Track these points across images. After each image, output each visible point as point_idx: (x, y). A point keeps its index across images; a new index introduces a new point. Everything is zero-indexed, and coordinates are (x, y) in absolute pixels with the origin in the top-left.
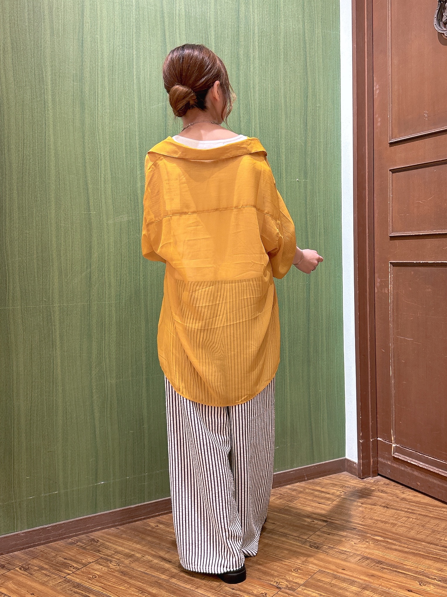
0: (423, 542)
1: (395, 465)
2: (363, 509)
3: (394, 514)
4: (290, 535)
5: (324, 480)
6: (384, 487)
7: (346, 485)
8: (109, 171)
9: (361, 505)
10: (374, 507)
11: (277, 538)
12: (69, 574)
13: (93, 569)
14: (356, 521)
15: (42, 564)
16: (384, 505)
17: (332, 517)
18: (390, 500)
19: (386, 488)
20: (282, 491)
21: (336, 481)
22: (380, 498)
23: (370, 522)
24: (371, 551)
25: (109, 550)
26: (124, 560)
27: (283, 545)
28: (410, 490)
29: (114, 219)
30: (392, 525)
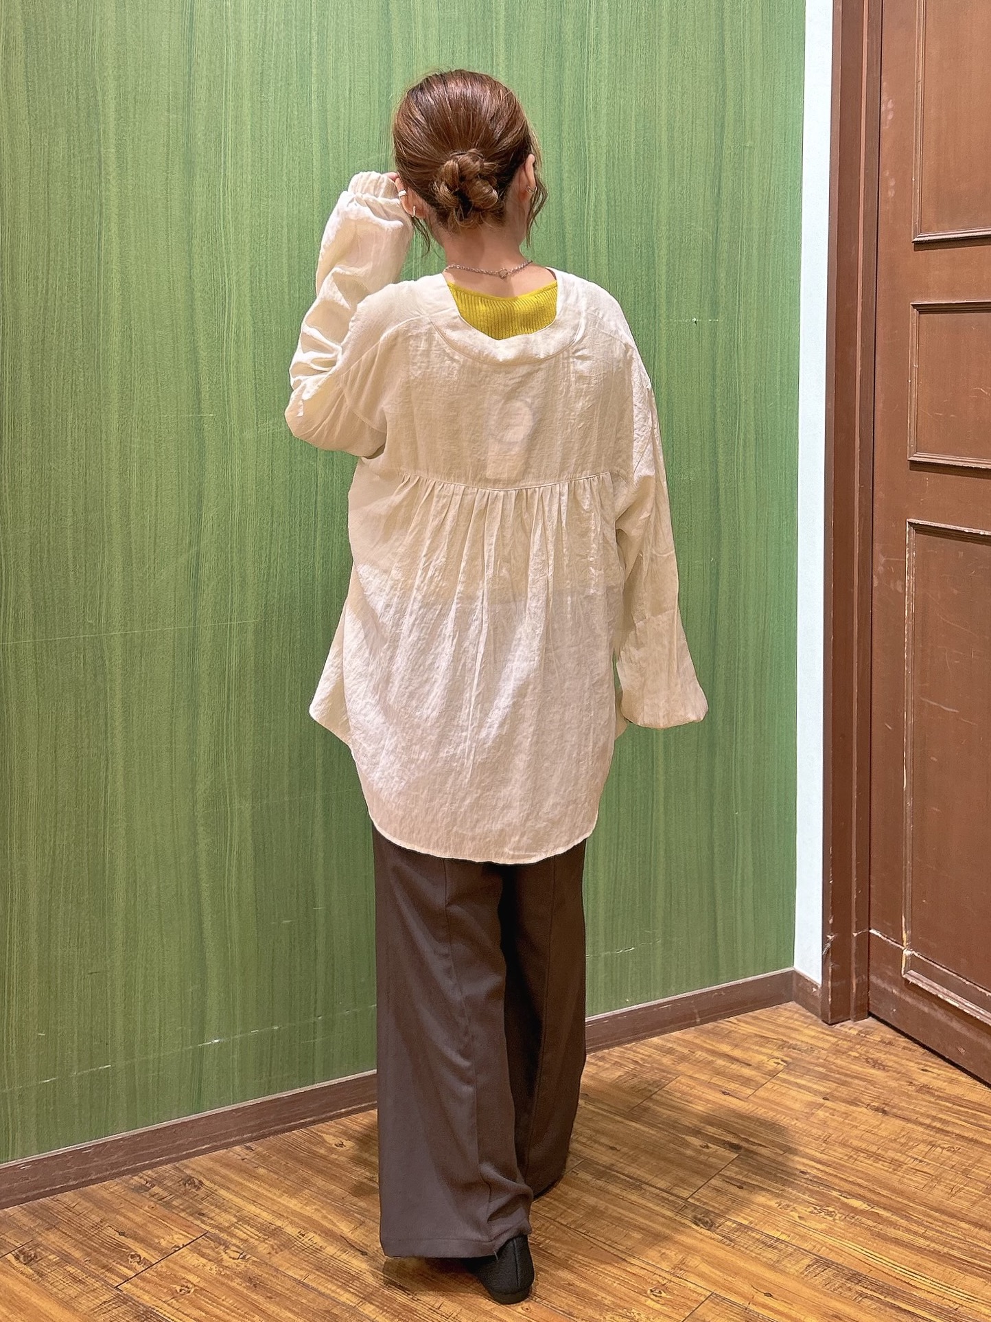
0: (962, 1220)
1: (908, 999)
2: (827, 1114)
3: (900, 1133)
4: (650, 1185)
5: (742, 1024)
6: (880, 1051)
7: (791, 1042)
8: (248, 318)
9: (822, 1101)
10: (852, 1107)
11: (618, 1191)
12: (127, 1280)
13: (183, 1267)
14: (807, 1151)
15: (67, 1247)
16: (876, 1104)
17: (751, 1135)
18: (892, 1090)
19: (886, 1053)
20: (639, 1053)
21: (768, 1030)
22: (869, 1081)
23: (839, 1153)
25: (225, 1211)
26: (256, 1243)
27: (631, 1215)
28: (942, 1062)
29: (258, 429)
30: (893, 1167)
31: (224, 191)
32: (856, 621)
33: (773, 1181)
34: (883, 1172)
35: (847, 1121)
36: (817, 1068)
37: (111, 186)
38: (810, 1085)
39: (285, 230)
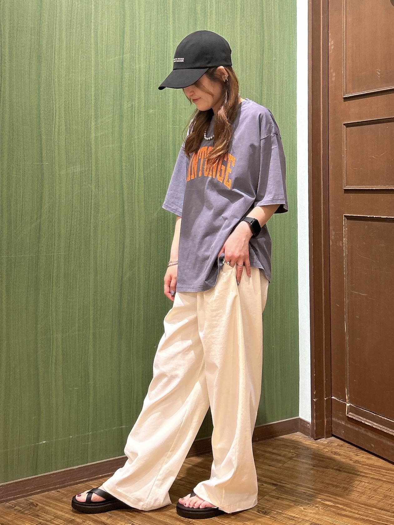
0: (374, 507)
1: (349, 426)
2: (315, 472)
5: (277, 440)
6: (337, 449)
7: (298, 446)
8: (63, 123)
9: (312, 467)
10: (325, 470)
14: (306, 484)
16: (336, 468)
17: (282, 480)
18: (343, 463)
19: (340, 449)
21: (288, 442)
22: (333, 460)
24: (320, 517)
28: (365, 452)
29: (67, 170)
30: (344, 490)
31: (54, 69)
32: (323, 260)
33: (292, 496)
34: (340, 492)
35: (323, 474)
36: (310, 456)
37: (6, 65)
38: (307, 462)
39: (80, 86)
